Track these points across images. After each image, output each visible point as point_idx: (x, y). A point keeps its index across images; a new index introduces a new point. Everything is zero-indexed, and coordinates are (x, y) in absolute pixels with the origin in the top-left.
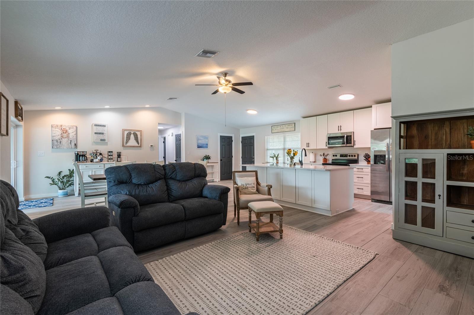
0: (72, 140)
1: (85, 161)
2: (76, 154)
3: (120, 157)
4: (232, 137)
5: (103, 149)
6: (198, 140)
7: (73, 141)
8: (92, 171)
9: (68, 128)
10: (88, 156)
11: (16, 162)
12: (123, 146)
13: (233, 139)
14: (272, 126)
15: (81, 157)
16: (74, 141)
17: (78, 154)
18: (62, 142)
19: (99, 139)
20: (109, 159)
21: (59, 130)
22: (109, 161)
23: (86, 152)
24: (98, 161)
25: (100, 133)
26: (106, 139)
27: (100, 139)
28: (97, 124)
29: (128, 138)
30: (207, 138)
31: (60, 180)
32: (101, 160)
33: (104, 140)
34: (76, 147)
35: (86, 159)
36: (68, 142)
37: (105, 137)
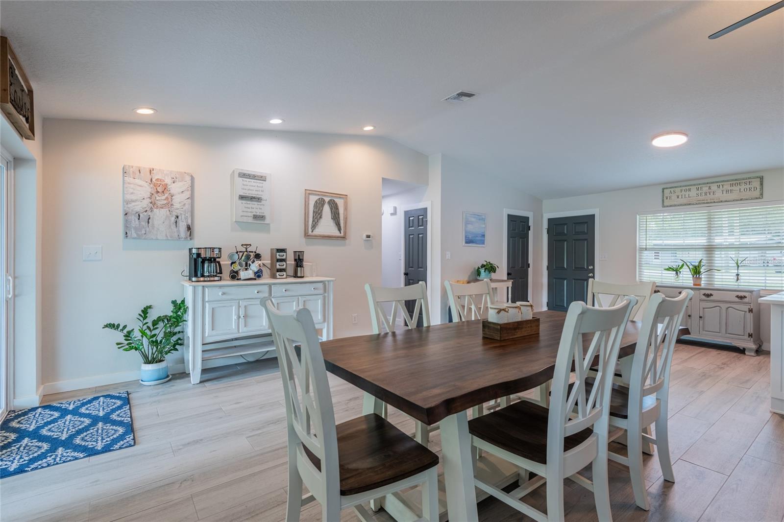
0: (181, 214)
1: (216, 276)
2: (195, 256)
3: (301, 266)
4: (528, 218)
5: (263, 243)
6: (467, 223)
7: (183, 216)
8: (239, 307)
9: (170, 177)
10: (225, 262)
11: (15, 278)
12: (306, 235)
13: (531, 223)
14: (663, 189)
15: (206, 265)
16: (186, 218)
17: (199, 255)
18: (153, 218)
19: (250, 214)
20: (278, 270)
21: (146, 184)
22: (278, 277)
23: (220, 249)
24: (252, 276)
25: (252, 199)
26: (267, 214)
27: (252, 215)
28: (246, 172)
29: (318, 215)
30: (484, 220)
31: (147, 331)
32: (258, 275)
33: (262, 218)
34: (190, 235)
35: (218, 271)
36: (170, 221)
37: (263, 209)
